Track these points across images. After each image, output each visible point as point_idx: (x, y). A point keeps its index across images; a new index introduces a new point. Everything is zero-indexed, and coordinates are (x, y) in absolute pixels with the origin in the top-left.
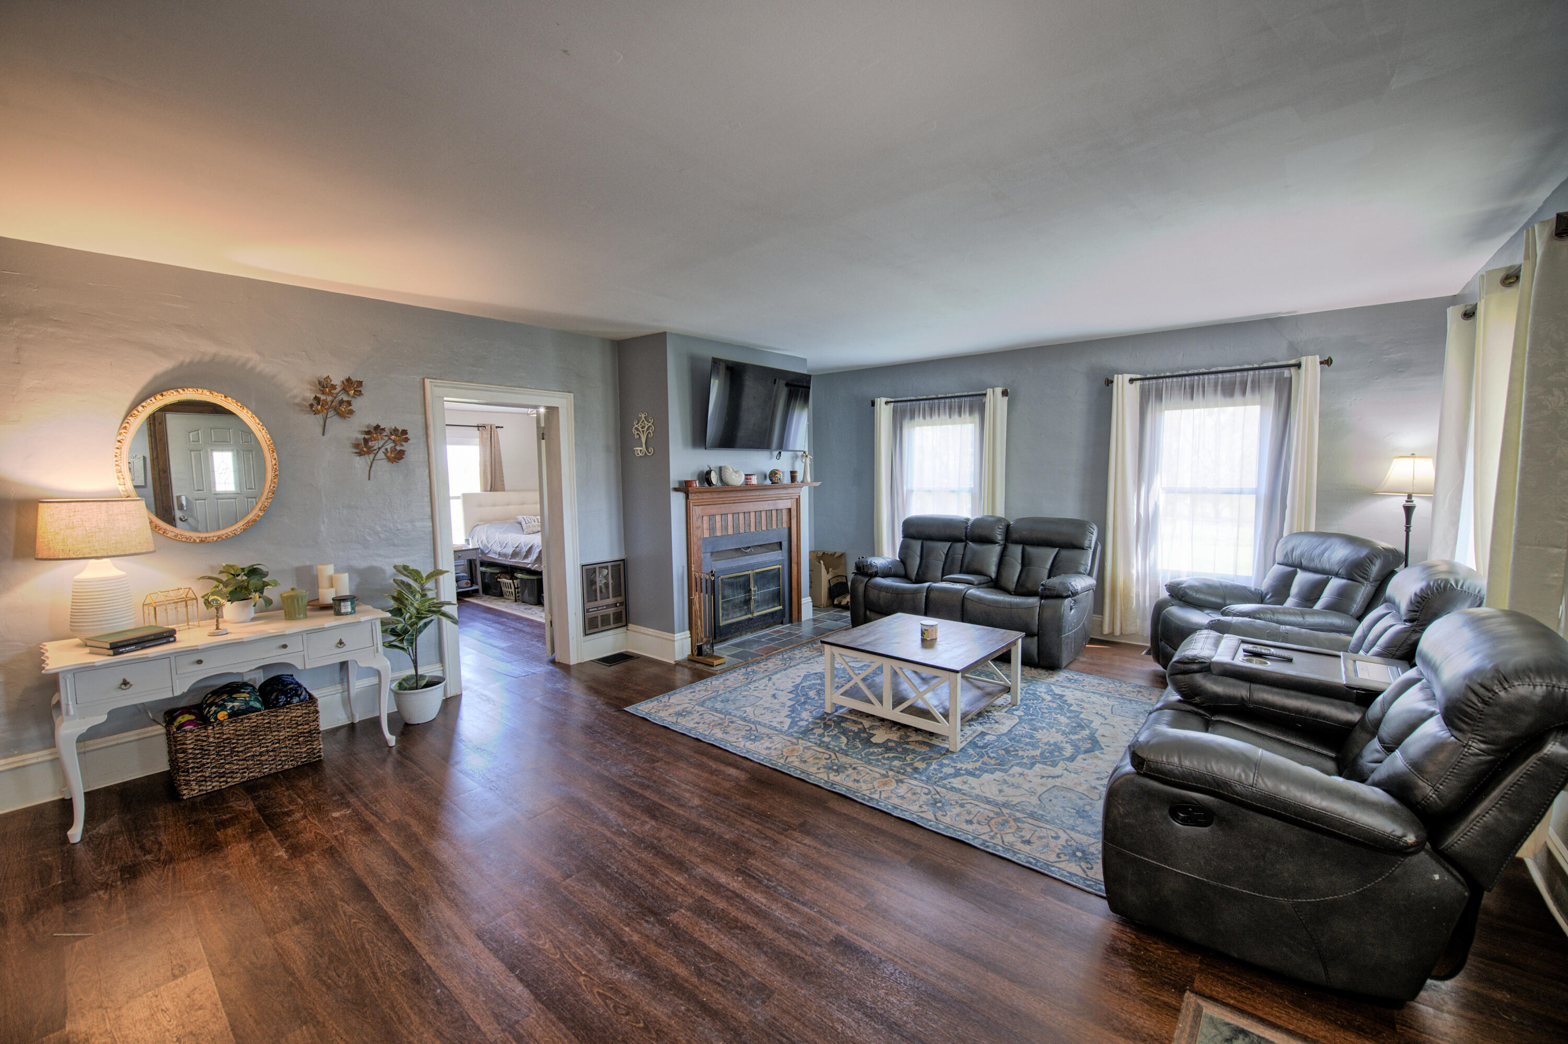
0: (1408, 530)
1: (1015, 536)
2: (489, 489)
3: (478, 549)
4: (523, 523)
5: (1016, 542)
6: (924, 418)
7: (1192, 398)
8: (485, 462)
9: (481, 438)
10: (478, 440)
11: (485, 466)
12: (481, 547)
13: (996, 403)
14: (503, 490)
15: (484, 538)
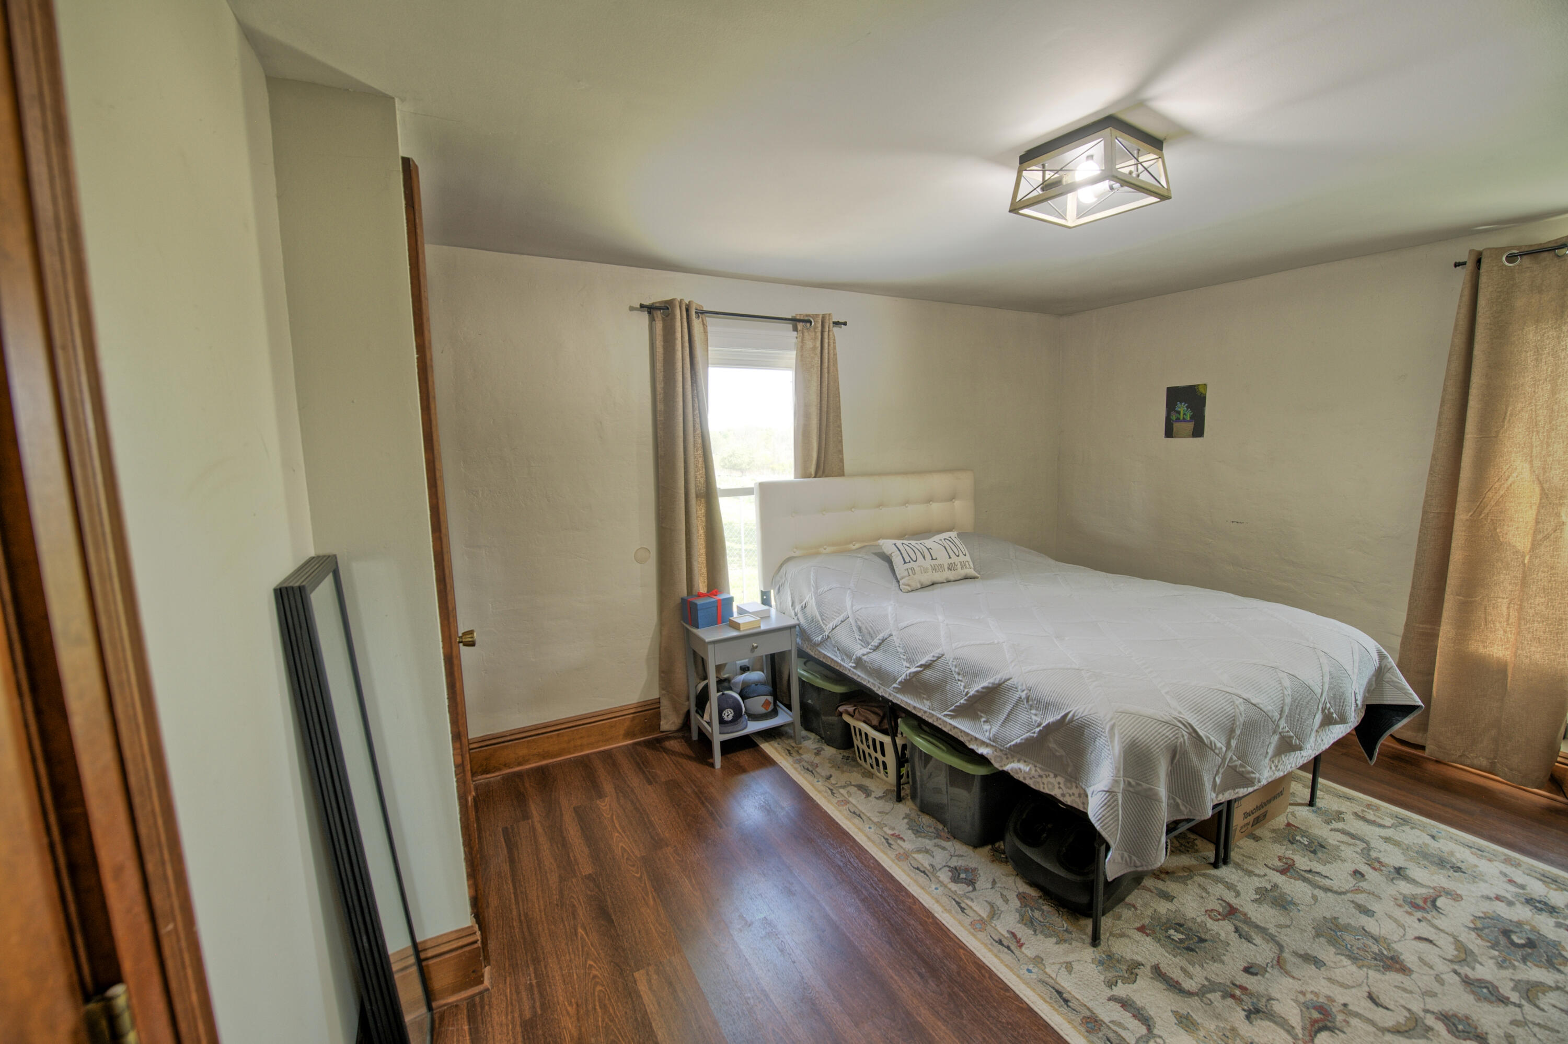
2: (813, 470)
3: (793, 627)
4: (897, 560)
8: (807, 406)
9: (801, 348)
10: (795, 352)
11: (807, 416)
12: (802, 621)
14: (841, 473)
15: (809, 598)
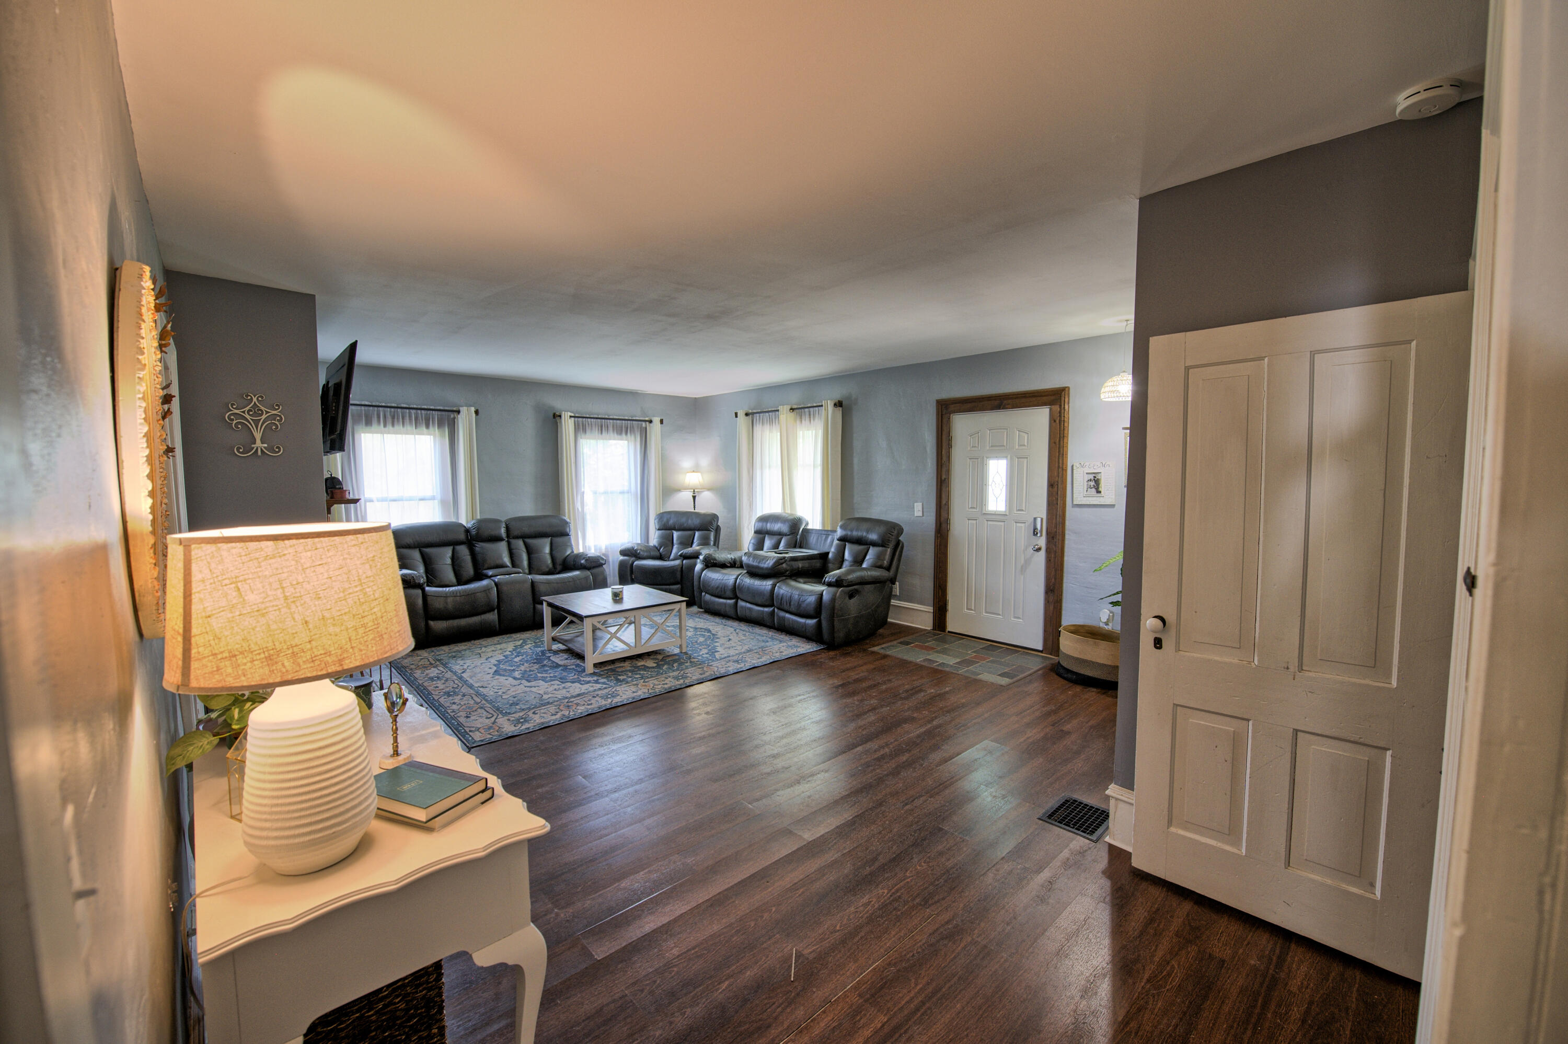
0: (694, 503)
1: (515, 532)
5: (517, 537)
6: (385, 426)
7: (602, 433)
13: (465, 420)
